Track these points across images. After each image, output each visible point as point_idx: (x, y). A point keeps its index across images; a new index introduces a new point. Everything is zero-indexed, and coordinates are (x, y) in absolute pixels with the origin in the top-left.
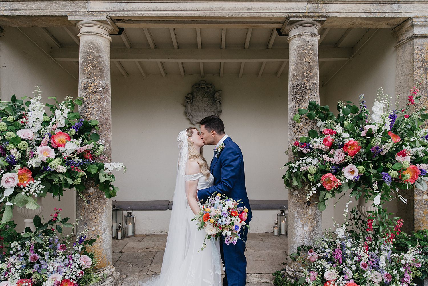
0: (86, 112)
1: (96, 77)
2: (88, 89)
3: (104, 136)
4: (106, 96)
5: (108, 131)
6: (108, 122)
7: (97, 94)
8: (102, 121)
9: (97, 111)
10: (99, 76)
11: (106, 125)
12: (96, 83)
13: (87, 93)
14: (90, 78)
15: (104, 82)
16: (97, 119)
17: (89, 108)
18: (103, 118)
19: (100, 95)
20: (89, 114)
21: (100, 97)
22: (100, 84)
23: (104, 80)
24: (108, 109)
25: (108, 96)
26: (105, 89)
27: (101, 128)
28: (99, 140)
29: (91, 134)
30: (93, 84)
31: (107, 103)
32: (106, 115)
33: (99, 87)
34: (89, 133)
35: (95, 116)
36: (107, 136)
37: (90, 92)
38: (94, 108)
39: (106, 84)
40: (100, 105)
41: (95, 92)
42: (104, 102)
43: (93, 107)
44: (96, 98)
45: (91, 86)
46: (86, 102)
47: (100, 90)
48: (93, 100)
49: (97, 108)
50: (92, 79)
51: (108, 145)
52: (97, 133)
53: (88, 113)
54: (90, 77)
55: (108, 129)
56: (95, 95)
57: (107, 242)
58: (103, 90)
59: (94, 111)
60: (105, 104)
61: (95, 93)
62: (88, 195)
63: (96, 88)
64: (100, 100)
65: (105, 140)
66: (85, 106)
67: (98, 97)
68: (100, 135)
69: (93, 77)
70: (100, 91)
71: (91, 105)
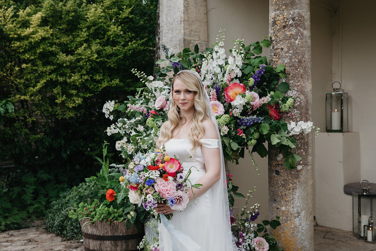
0: (274, 55)
1: (285, 6)
2: (276, 24)
3: (296, 86)
4: (299, 30)
5: (302, 78)
6: (302, 65)
7: (286, 29)
8: (293, 66)
9: (287, 52)
10: (288, 5)
11: (299, 70)
12: (286, 14)
13: (275, 29)
14: (277, 10)
15: (296, 11)
16: (287, 63)
17: (277, 49)
18: (295, 61)
19: (291, 30)
20: (277, 57)
21: (290, 33)
22: (291, 16)
23: (296, 9)
24: (302, 48)
25: (302, 30)
26: (297, 21)
27: (291, 75)
28: (289, 91)
29: (280, 83)
30: (281, 17)
31: (301, 39)
32: (300, 57)
33: (289, 20)
34: (276, 82)
35: (284, 59)
36: (301, 84)
37: (278, 27)
38: (282, 49)
39: (299, 14)
40: (291, 44)
41: (284, 27)
42: (296, 39)
43: (282, 48)
44: (285, 35)
45: (279, 20)
46: (274, 42)
47: (290, 23)
48: (281, 38)
49: (286, 48)
50: (280, 10)
51: (302, 97)
52: (287, 81)
53: (276, 56)
54: (278, 9)
55: (302, 75)
56: (283, 31)
58: (295, 22)
59: (282, 53)
60: (297, 42)
61: (284, 29)
62: (277, 163)
63: (285, 22)
64: (290, 37)
65: (298, 91)
66: (273, 47)
67: (288, 33)
68: (290, 85)
69: (281, 7)
70: (291, 24)
71: (279, 45)
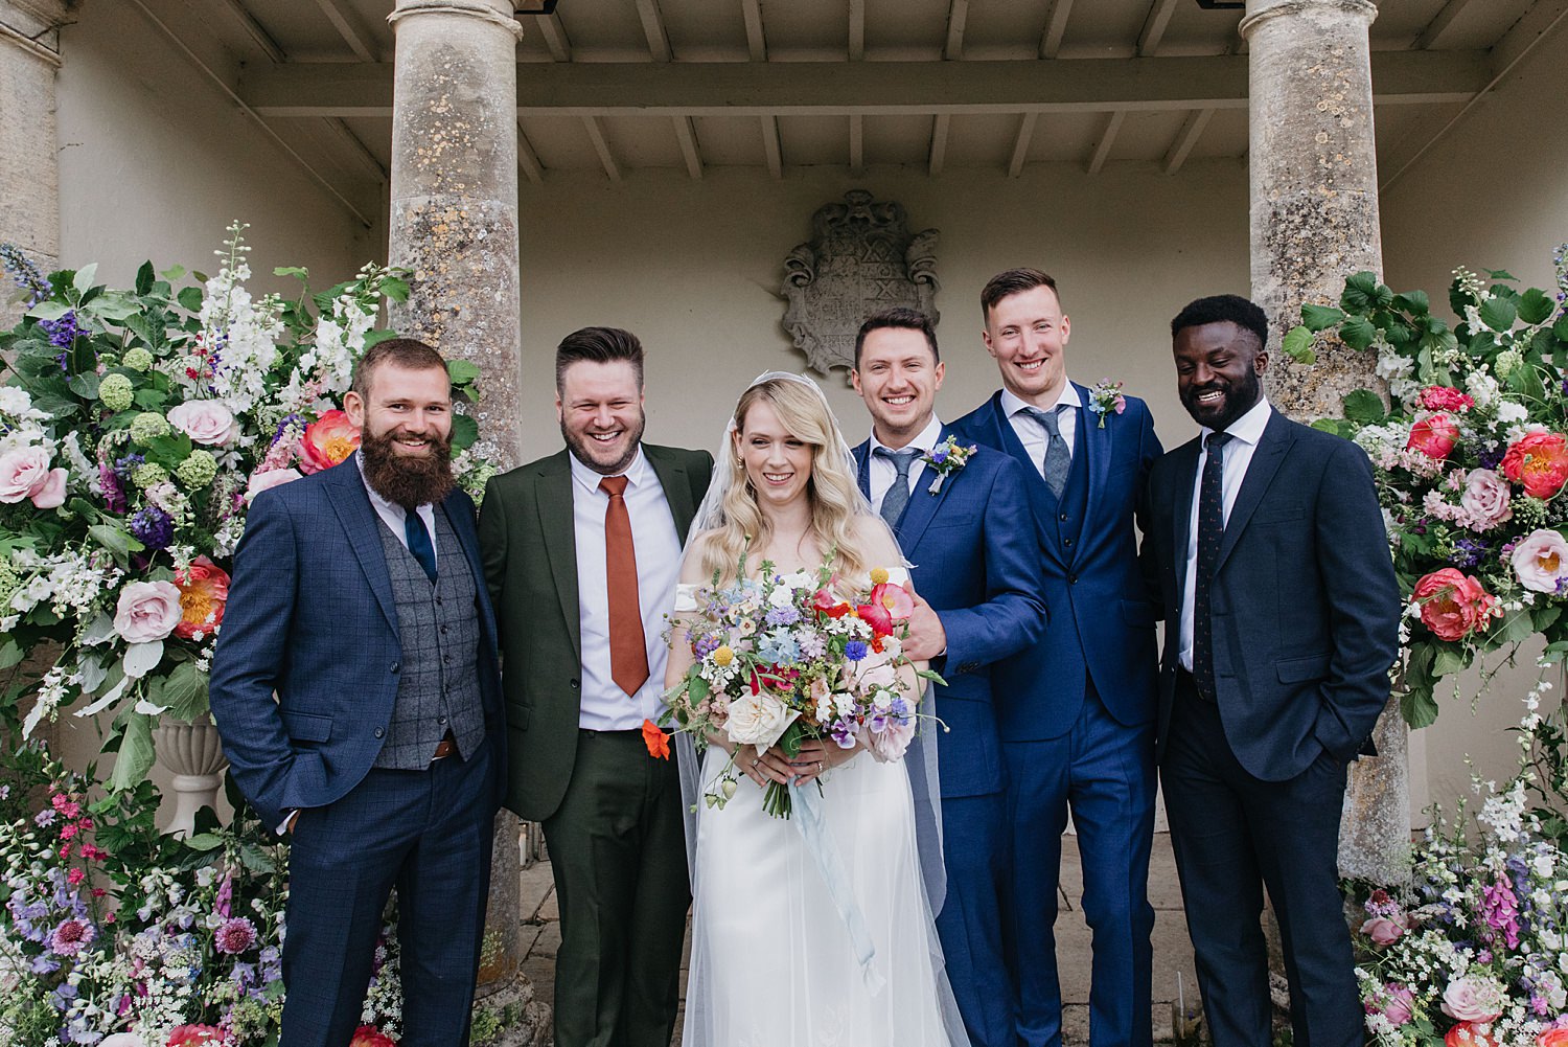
0: (425, 329)
1: (466, 185)
2: (433, 234)
3: (495, 427)
4: (503, 263)
5: (509, 405)
6: (509, 367)
7: (468, 253)
8: (488, 367)
9: (470, 324)
10: (475, 183)
11: (502, 380)
12: (466, 208)
13: (427, 249)
14: (439, 190)
15: (496, 203)
16: (470, 357)
17: (436, 311)
18: (492, 353)
19: (481, 260)
20: (436, 335)
21: (480, 267)
22: (481, 215)
23: (496, 197)
24: (509, 315)
25: (508, 263)
26: (499, 234)
27: (484, 393)
28: (477, 444)
30: (452, 215)
31: (508, 289)
32: (504, 341)
33: (478, 226)
35: (460, 344)
36: (507, 425)
37: (441, 245)
38: (456, 313)
39: (501, 213)
40: (482, 300)
41: (462, 246)
42: (495, 288)
43: (453, 309)
44: (465, 271)
45: (443, 222)
46: (424, 288)
47: (480, 237)
48: (450, 277)
49: (468, 313)
50: (446, 192)
52: (469, 414)
53: (433, 332)
54: (440, 187)
55: (509, 398)
56: (459, 257)
57: (505, 870)
58: (492, 235)
59: (455, 326)
60: (498, 296)
61: (460, 251)
63: (464, 230)
64: (480, 280)
65: (499, 444)
66: (420, 304)
67: (475, 267)
68: (480, 424)
69: (451, 185)
70: (481, 241)
71: (444, 299)
